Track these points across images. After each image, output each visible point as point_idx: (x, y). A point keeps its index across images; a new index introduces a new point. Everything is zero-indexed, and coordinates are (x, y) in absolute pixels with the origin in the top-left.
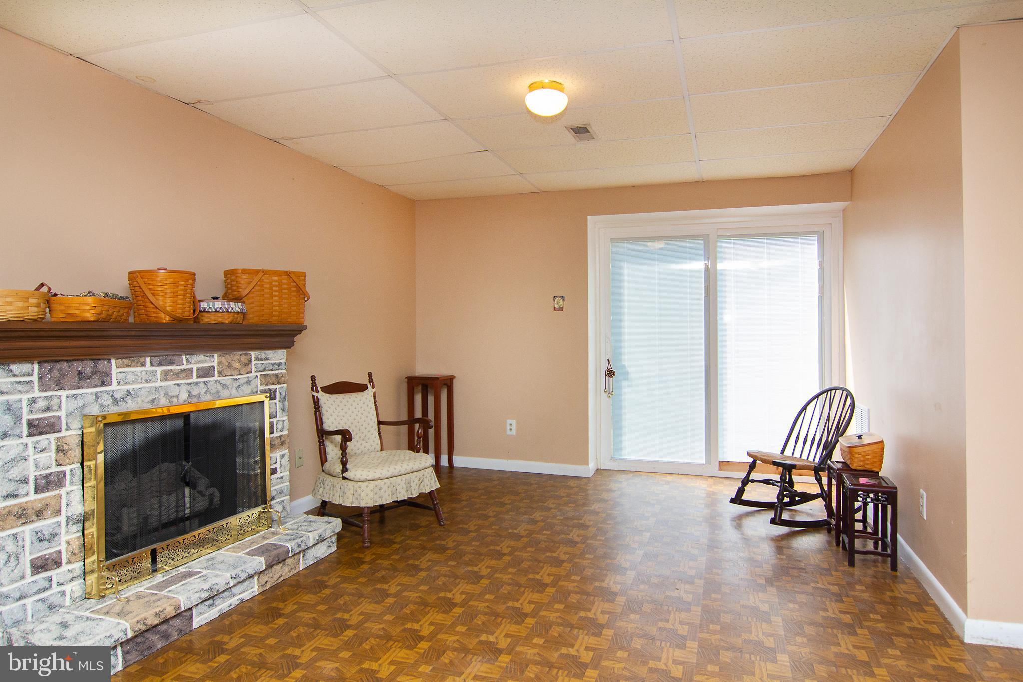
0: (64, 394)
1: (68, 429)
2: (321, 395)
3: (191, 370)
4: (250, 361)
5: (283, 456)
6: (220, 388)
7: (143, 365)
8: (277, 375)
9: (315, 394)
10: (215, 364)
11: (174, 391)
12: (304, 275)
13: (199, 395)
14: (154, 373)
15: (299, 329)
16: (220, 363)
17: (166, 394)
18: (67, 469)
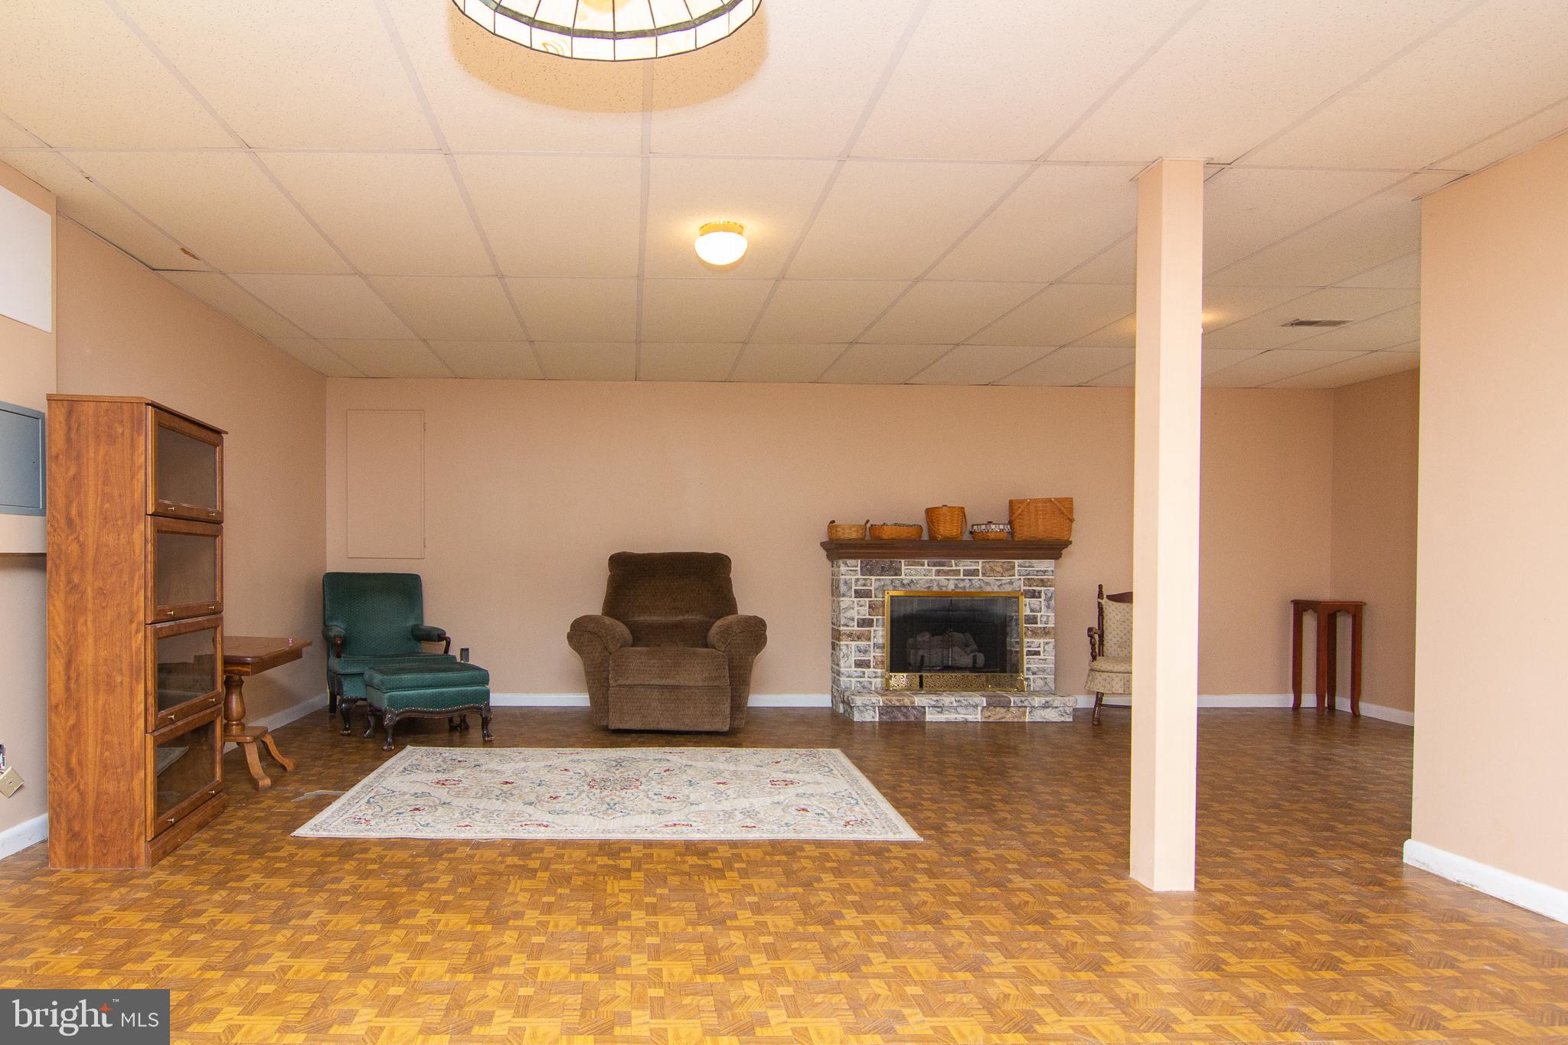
0: (873, 578)
1: (876, 597)
2: (1104, 601)
3: (959, 570)
4: (1014, 567)
5: (1047, 643)
6: (983, 585)
7: (923, 565)
8: (1042, 580)
9: (1100, 601)
10: (980, 568)
11: (945, 583)
12: (1070, 501)
13: (965, 587)
14: (931, 570)
15: (1067, 543)
16: (983, 567)
17: (938, 584)
18: (875, 618)
